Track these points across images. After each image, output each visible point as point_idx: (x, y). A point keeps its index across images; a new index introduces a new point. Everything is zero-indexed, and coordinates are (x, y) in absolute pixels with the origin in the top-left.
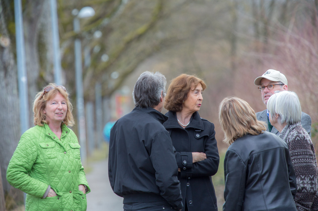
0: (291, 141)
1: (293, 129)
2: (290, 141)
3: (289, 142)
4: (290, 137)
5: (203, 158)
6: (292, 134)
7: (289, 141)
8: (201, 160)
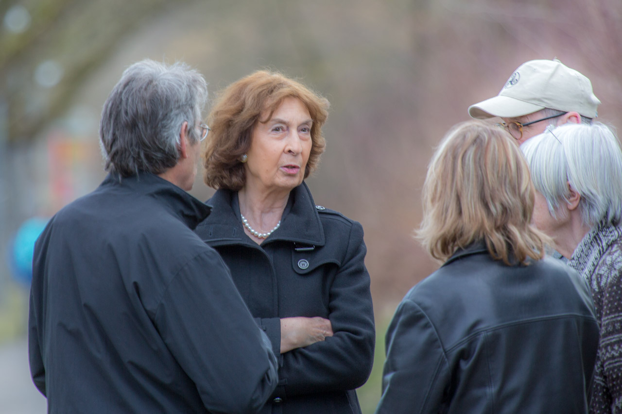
0: (606, 284)
1: (610, 245)
2: (602, 284)
3: (599, 287)
4: (603, 270)
5: (318, 335)
6: (609, 263)
7: (599, 283)
8: (314, 342)
